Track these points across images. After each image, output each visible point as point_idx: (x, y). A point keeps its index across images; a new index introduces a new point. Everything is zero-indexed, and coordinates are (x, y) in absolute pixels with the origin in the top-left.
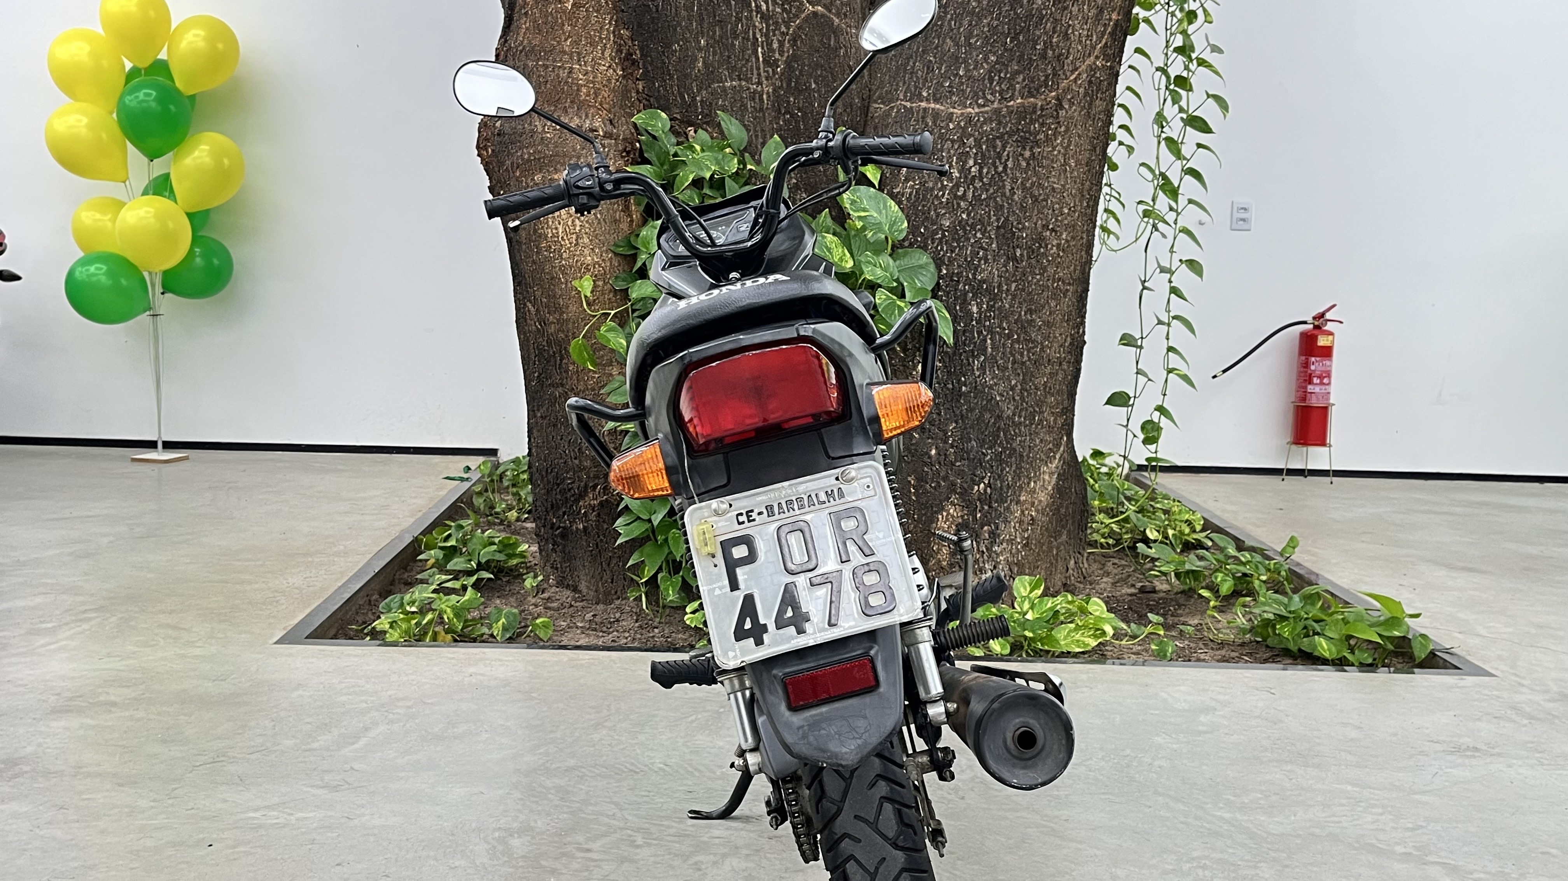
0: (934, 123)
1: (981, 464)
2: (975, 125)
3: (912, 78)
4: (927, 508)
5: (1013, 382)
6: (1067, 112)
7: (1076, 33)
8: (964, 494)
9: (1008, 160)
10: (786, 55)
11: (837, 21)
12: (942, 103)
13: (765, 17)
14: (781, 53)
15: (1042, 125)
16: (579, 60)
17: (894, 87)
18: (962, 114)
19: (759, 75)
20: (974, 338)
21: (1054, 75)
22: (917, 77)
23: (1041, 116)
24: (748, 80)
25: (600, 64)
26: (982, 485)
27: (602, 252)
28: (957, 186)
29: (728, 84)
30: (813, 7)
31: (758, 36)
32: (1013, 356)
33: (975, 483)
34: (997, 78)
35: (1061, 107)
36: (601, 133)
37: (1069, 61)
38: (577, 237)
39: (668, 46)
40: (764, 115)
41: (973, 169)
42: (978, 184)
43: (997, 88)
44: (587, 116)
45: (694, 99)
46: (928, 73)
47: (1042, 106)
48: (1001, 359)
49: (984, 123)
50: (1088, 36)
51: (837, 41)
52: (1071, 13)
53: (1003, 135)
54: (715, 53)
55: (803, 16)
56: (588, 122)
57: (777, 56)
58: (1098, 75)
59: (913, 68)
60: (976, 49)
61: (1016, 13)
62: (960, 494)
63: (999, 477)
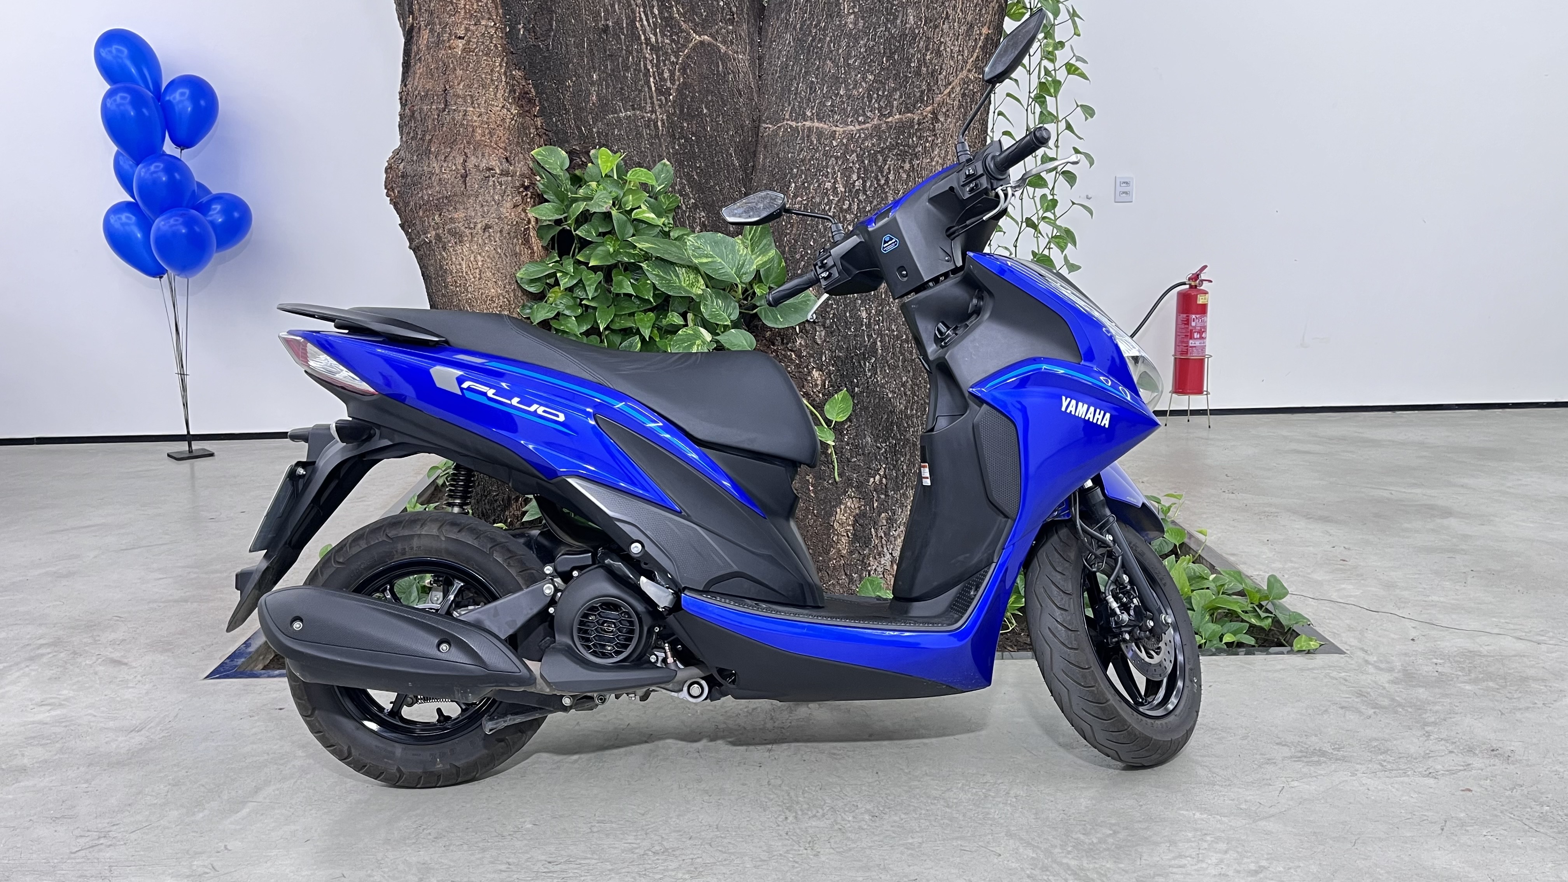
0: (819, 140)
1: (876, 458)
2: (857, 141)
3: (796, 98)
4: (825, 503)
5: (904, 379)
6: (942, 124)
7: (948, 50)
8: (860, 487)
9: (890, 173)
10: (677, 83)
11: (723, 49)
12: (825, 122)
13: (655, 49)
14: (673, 81)
15: (920, 138)
16: (473, 103)
17: (781, 107)
18: (844, 132)
19: (652, 103)
20: (865, 342)
21: (929, 90)
22: (800, 97)
23: (918, 130)
24: (641, 109)
25: (493, 105)
26: (878, 477)
27: (505, 285)
28: (842, 200)
29: (622, 115)
30: (700, 36)
31: (649, 67)
32: (903, 354)
33: (870, 475)
34: (875, 95)
35: (938, 121)
36: (498, 172)
37: (942, 76)
38: (480, 271)
39: (561, 82)
40: (660, 140)
41: (857, 183)
42: (862, 197)
43: (876, 106)
44: (483, 155)
45: (590, 131)
46: (811, 94)
47: (918, 121)
48: (891, 358)
49: (865, 139)
50: (959, 51)
51: (725, 66)
52: (942, 31)
53: (883, 149)
54: (607, 88)
55: (691, 45)
56: (485, 161)
57: (669, 84)
58: (971, 87)
59: (797, 89)
60: (855, 69)
61: (890, 33)
62: (857, 487)
63: (894, 466)
